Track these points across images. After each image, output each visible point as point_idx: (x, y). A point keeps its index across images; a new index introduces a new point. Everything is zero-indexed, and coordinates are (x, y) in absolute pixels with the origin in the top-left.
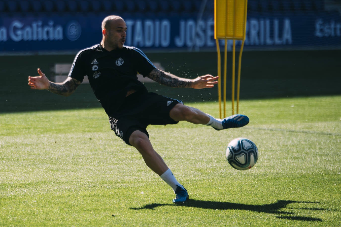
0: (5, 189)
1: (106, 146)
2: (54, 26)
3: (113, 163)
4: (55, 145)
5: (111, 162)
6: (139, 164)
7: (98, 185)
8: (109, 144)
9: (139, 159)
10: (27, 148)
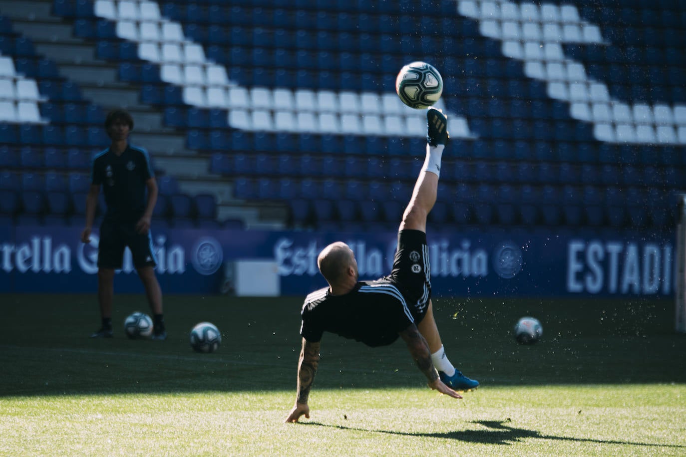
2: (472, 250)
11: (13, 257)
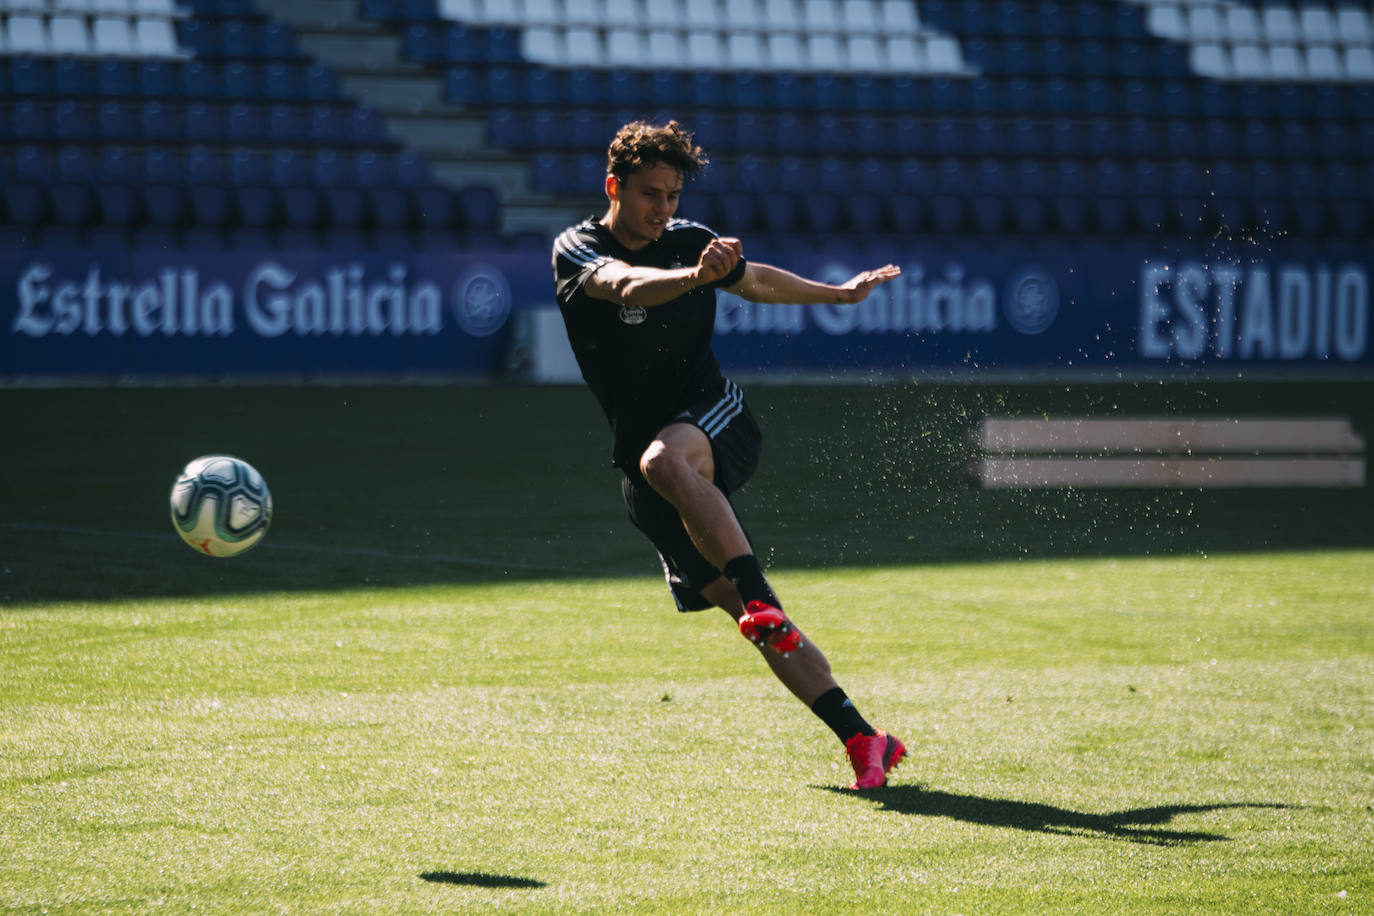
0: (847, 867)
1: (1192, 718)
2: (967, 284)
3: (1223, 781)
4: (1008, 710)
5: (1212, 776)
6: (1316, 783)
7: (1177, 859)
8: (1200, 710)
9: (1316, 768)
10: (911, 719)
11: (127, 308)
